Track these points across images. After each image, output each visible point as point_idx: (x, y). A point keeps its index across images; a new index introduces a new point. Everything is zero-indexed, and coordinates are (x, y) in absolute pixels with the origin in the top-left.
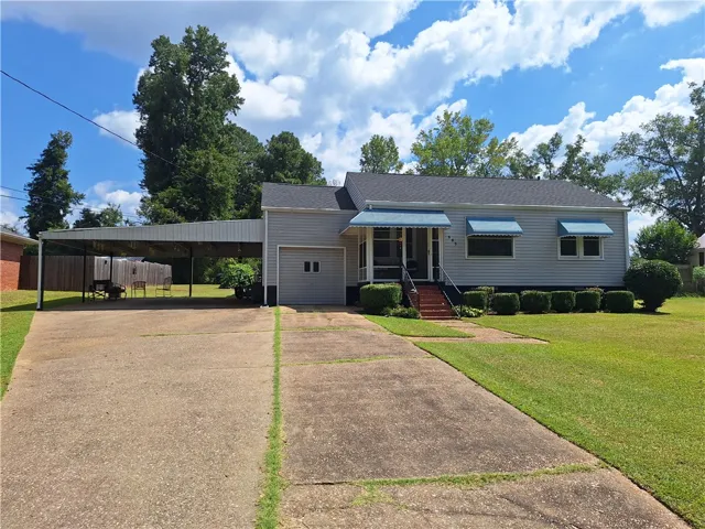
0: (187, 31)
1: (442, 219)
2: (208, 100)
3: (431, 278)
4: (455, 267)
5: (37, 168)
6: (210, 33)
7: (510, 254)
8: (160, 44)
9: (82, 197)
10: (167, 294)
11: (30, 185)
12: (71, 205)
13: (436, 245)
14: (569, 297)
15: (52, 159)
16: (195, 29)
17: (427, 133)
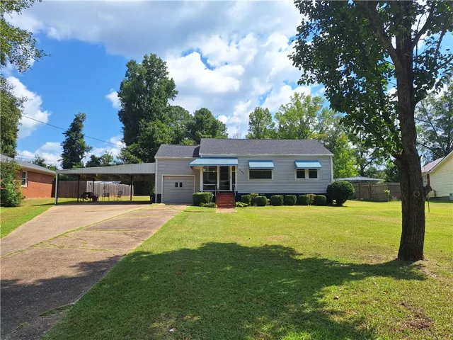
0: (145, 57)
1: (235, 162)
2: (157, 94)
3: (231, 190)
4: (242, 184)
5: (68, 133)
6: (157, 57)
7: (270, 178)
8: (131, 65)
9: (91, 148)
10: (120, 199)
11: (64, 143)
12: (85, 153)
13: (234, 174)
14: (292, 198)
15: (76, 128)
16: (149, 56)
17: (284, 106)
